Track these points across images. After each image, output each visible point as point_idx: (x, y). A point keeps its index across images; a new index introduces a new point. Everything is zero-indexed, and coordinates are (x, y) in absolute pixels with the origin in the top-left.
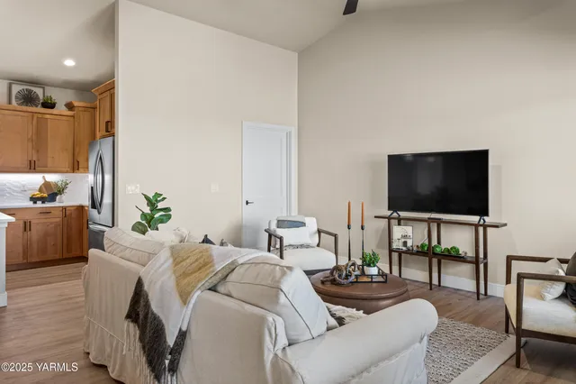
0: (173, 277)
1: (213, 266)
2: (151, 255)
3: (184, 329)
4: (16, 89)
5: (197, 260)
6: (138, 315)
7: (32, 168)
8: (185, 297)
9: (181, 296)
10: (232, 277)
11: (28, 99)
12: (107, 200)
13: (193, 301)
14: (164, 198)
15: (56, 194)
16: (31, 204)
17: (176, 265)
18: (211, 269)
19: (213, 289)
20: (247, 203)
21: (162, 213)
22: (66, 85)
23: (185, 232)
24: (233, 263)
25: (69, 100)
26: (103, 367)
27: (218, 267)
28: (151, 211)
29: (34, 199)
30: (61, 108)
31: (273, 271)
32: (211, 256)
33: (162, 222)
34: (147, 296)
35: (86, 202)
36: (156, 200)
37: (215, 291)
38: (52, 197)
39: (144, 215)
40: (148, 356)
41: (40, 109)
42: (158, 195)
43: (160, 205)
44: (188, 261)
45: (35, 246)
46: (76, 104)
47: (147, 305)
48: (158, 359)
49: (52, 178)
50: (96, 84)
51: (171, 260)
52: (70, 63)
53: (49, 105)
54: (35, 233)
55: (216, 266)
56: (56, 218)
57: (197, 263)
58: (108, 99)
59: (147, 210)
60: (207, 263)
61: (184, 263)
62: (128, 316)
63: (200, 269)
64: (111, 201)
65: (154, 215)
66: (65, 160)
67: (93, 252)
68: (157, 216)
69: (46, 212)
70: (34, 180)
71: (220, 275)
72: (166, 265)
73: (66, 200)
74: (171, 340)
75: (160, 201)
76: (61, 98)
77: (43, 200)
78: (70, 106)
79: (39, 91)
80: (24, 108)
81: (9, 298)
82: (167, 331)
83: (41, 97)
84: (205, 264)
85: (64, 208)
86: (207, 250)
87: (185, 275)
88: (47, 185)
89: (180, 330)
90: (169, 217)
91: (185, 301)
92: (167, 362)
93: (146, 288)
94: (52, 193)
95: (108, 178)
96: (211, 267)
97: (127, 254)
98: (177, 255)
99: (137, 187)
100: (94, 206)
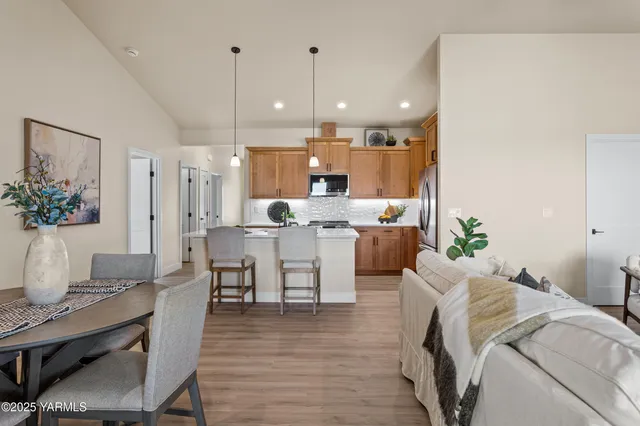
0: (466, 317)
1: (514, 314)
2: (451, 284)
3: (475, 382)
4: (370, 133)
5: (496, 301)
6: (433, 346)
7: (380, 194)
8: (476, 346)
9: (472, 344)
10: (540, 336)
11: (377, 140)
12: (432, 223)
13: (485, 353)
14: (480, 224)
15: (397, 216)
16: (378, 223)
17: (472, 302)
18: (511, 319)
19: (512, 345)
20: (594, 232)
21: (478, 239)
22: (404, 125)
23: (501, 260)
24: (541, 317)
25: (405, 137)
26: (411, 382)
27: (521, 318)
28: (466, 236)
29: (381, 220)
30: (400, 145)
31: (608, 347)
32: (513, 300)
33: (477, 248)
34: (441, 330)
35: (418, 224)
36: (472, 225)
37: (516, 348)
38: (394, 218)
39: (458, 240)
40: (440, 396)
41: (385, 147)
42: (472, 220)
43: (476, 231)
44: (485, 300)
45: (381, 259)
46: (411, 139)
47: (441, 339)
48: (449, 405)
49: (396, 203)
50: (424, 120)
51: (467, 296)
52: (405, 105)
53: (391, 143)
54: (381, 248)
55: (518, 316)
56: (396, 236)
57: (494, 307)
58: (434, 131)
59: (462, 235)
60: (507, 309)
61: (480, 303)
62: (425, 345)
63: (498, 313)
64: (434, 223)
65: (470, 240)
66: (403, 188)
67: (407, 271)
68: (472, 241)
69: (389, 231)
70: (382, 205)
71: (521, 330)
72: (461, 300)
73: (403, 222)
74: (461, 390)
75: (475, 226)
76: (400, 136)
77: (388, 221)
78: (407, 142)
79: (384, 133)
80: (374, 148)
81: (358, 297)
82: (457, 376)
83: (386, 137)
84: (506, 310)
85: (402, 228)
86: (511, 291)
87: (480, 316)
88: (391, 208)
89: (470, 382)
90: (485, 244)
91: (476, 351)
92: (457, 413)
93: (440, 320)
94: (394, 214)
95: (433, 202)
96: (511, 315)
97: (431, 279)
98: (476, 289)
99: (458, 212)
100: (422, 228)
